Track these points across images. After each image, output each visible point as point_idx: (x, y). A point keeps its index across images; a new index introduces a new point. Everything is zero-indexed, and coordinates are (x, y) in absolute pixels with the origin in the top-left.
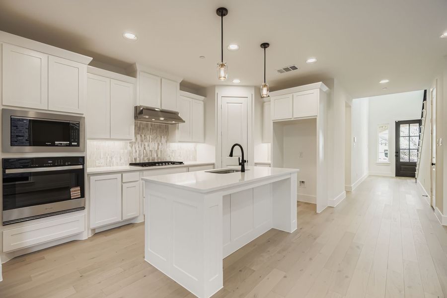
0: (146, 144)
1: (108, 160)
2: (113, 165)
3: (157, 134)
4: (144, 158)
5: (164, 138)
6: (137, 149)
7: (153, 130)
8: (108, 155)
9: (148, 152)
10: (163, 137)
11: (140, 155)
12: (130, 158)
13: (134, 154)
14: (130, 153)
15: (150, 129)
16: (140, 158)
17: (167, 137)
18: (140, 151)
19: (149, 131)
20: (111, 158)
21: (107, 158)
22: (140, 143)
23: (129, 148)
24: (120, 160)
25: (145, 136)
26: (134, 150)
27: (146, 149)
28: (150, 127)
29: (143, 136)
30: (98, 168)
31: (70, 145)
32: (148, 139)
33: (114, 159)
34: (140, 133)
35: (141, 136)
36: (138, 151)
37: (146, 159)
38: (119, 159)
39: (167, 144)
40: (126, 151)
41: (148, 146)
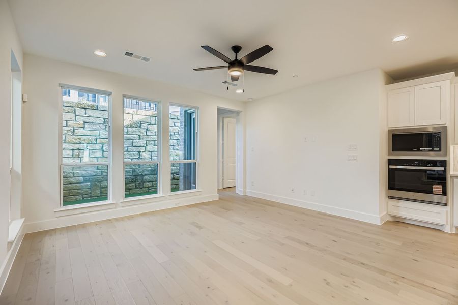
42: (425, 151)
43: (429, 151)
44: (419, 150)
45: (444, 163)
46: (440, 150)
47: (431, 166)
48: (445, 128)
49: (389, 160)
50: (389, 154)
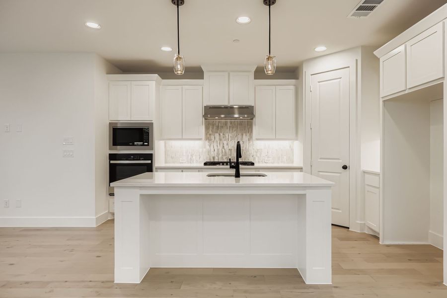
0: (225, 142)
1: (189, 157)
2: (193, 163)
3: (237, 132)
4: (222, 158)
5: (246, 135)
6: (216, 147)
7: (233, 127)
8: (189, 153)
9: (227, 151)
10: (244, 134)
11: (218, 154)
12: (208, 156)
13: (212, 153)
14: (209, 152)
15: (230, 127)
16: (218, 157)
17: (250, 134)
18: (218, 150)
19: (228, 129)
20: (192, 156)
21: (188, 156)
22: (218, 142)
23: (208, 147)
24: (200, 158)
25: (223, 134)
26: (212, 150)
27: (225, 148)
28: (229, 124)
29: (221, 134)
30: (182, 164)
31: (143, 145)
32: (227, 137)
33: (194, 157)
34: (218, 132)
35: (219, 134)
36: (216, 150)
37: (224, 157)
38: (198, 157)
39: (249, 143)
40: (205, 150)
41: (227, 144)
42: (138, 145)
43: (141, 145)
44: (133, 145)
45: (150, 157)
46: (148, 145)
47: (142, 160)
48: (152, 124)
49: (110, 155)
50: (110, 149)
